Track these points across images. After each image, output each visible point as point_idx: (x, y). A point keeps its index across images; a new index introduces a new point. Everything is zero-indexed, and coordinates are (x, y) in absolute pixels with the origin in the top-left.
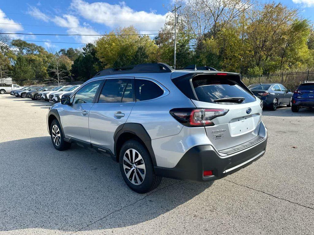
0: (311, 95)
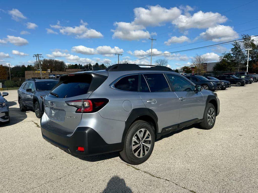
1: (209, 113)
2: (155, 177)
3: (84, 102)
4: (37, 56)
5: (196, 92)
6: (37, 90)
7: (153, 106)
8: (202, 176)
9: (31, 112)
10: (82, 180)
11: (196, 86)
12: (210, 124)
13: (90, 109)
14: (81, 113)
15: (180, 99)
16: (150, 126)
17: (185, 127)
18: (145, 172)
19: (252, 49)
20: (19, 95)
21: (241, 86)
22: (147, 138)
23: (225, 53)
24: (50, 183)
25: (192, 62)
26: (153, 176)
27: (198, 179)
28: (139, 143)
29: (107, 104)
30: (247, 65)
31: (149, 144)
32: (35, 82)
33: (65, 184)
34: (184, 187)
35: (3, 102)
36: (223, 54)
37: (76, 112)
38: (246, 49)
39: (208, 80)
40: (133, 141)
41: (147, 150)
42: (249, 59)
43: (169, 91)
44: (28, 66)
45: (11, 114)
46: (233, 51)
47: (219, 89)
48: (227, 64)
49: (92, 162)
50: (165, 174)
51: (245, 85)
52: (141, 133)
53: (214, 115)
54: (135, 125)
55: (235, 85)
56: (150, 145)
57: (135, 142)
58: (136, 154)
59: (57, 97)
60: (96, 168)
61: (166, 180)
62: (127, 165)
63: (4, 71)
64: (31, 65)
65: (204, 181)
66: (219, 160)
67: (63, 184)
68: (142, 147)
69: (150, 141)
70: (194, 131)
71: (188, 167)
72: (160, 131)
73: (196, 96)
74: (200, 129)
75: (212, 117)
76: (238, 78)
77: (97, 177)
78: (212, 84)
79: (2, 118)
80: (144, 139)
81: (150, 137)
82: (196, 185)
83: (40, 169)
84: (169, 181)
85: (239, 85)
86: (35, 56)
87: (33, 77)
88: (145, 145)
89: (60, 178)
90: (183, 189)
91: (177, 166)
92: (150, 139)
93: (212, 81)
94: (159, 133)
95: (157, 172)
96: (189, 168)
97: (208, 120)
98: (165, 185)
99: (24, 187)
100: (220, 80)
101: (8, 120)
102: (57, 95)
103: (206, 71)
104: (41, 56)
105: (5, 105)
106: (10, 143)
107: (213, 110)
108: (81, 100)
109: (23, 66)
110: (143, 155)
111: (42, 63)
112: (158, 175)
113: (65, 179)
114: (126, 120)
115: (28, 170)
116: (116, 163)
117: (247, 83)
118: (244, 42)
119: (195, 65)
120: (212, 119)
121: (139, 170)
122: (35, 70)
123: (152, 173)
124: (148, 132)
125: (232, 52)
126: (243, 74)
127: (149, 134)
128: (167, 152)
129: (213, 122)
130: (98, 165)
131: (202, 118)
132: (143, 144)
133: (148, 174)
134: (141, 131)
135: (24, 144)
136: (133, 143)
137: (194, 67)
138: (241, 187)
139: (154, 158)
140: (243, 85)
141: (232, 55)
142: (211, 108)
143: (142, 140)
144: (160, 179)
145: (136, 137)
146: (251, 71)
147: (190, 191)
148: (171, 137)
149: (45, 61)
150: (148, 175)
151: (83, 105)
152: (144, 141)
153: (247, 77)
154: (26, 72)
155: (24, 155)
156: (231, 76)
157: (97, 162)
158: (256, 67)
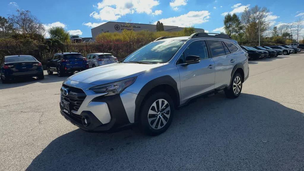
0: (76, 62)
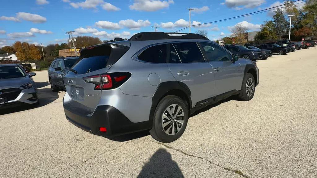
1: (248, 83)
2: (187, 155)
3: (102, 77)
4: (69, 33)
5: (233, 61)
6: (66, 68)
7: (185, 78)
8: (238, 151)
9: (64, 92)
10: (108, 162)
11: (233, 55)
12: (249, 95)
13: (109, 85)
14: (101, 90)
15: (215, 69)
16: (182, 101)
17: (221, 100)
18: (177, 150)
19: (294, 15)
20: (49, 74)
21: (283, 55)
22: (179, 114)
23: (266, 21)
24: (74, 168)
25: (232, 32)
26: (186, 154)
27: (234, 155)
28: (169, 120)
29: (129, 79)
30: (290, 33)
31: (181, 120)
32: (64, 60)
33: (90, 168)
34: (217, 164)
35: (29, 83)
36: (264, 22)
37: (95, 89)
38: (288, 16)
39: (248, 49)
40: (163, 118)
41: (180, 127)
42: (291, 26)
43: (203, 61)
44: (62, 44)
45: (40, 96)
46: (275, 18)
47: (260, 58)
48: (268, 32)
49: (121, 142)
50: (198, 151)
51: (287, 53)
52: (172, 109)
53: (253, 86)
54: (165, 101)
55: (277, 54)
56: (183, 121)
57: (165, 119)
58: (167, 132)
59: (76, 73)
60: (125, 148)
61: (199, 157)
62: (158, 143)
63: (37, 51)
64: (65, 44)
65: (240, 156)
66: (257, 134)
67: (88, 168)
68: (173, 123)
69: (183, 117)
70: (233, 103)
71: (223, 142)
72: (193, 106)
73: (233, 65)
74: (238, 100)
75: (251, 88)
76: (280, 46)
77: (125, 158)
78: (253, 53)
79: (29, 99)
80: (175, 116)
81: (183, 112)
82: (231, 161)
83: (65, 152)
84: (202, 158)
85: (281, 53)
86: (67, 33)
87: (67, 56)
88: (177, 122)
89: (85, 161)
90: (217, 166)
91: (212, 142)
92: (183, 114)
93: (253, 51)
94: (192, 107)
95: (191, 149)
96: (225, 144)
97: (247, 91)
98: (198, 163)
99: (45, 173)
100: (261, 49)
101: (36, 102)
102: (75, 72)
103: (247, 41)
104: (74, 33)
105: (31, 86)
106: (37, 126)
107: (252, 80)
108: (99, 75)
109: (57, 45)
110: (175, 132)
111: (75, 40)
112: (191, 152)
113: (91, 161)
114: (153, 96)
115: (52, 153)
116: (146, 142)
117: (289, 51)
118: (286, 8)
119: (235, 35)
120: (251, 90)
121: (170, 148)
122: (69, 48)
123: (185, 151)
124: (180, 108)
125: (273, 20)
126: (285, 42)
127: (181, 109)
128: (202, 127)
129: (252, 92)
130: (127, 145)
131: (240, 89)
132: (174, 121)
133: (180, 152)
134: (172, 107)
135: (52, 127)
136: (164, 120)
137: (235, 37)
138: (280, 162)
139: (188, 134)
140: (285, 53)
141: (274, 23)
142: (250, 79)
143: (173, 117)
144: (192, 157)
145: (166, 114)
146: (294, 38)
147: (225, 168)
148: (208, 111)
149: (79, 39)
150: (180, 154)
151: (102, 80)
152: (176, 117)
153: (289, 44)
154: (60, 51)
155: (50, 137)
156: (272, 44)
157: (127, 142)
158: (298, 34)
